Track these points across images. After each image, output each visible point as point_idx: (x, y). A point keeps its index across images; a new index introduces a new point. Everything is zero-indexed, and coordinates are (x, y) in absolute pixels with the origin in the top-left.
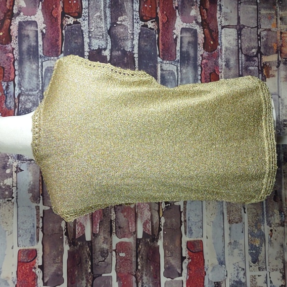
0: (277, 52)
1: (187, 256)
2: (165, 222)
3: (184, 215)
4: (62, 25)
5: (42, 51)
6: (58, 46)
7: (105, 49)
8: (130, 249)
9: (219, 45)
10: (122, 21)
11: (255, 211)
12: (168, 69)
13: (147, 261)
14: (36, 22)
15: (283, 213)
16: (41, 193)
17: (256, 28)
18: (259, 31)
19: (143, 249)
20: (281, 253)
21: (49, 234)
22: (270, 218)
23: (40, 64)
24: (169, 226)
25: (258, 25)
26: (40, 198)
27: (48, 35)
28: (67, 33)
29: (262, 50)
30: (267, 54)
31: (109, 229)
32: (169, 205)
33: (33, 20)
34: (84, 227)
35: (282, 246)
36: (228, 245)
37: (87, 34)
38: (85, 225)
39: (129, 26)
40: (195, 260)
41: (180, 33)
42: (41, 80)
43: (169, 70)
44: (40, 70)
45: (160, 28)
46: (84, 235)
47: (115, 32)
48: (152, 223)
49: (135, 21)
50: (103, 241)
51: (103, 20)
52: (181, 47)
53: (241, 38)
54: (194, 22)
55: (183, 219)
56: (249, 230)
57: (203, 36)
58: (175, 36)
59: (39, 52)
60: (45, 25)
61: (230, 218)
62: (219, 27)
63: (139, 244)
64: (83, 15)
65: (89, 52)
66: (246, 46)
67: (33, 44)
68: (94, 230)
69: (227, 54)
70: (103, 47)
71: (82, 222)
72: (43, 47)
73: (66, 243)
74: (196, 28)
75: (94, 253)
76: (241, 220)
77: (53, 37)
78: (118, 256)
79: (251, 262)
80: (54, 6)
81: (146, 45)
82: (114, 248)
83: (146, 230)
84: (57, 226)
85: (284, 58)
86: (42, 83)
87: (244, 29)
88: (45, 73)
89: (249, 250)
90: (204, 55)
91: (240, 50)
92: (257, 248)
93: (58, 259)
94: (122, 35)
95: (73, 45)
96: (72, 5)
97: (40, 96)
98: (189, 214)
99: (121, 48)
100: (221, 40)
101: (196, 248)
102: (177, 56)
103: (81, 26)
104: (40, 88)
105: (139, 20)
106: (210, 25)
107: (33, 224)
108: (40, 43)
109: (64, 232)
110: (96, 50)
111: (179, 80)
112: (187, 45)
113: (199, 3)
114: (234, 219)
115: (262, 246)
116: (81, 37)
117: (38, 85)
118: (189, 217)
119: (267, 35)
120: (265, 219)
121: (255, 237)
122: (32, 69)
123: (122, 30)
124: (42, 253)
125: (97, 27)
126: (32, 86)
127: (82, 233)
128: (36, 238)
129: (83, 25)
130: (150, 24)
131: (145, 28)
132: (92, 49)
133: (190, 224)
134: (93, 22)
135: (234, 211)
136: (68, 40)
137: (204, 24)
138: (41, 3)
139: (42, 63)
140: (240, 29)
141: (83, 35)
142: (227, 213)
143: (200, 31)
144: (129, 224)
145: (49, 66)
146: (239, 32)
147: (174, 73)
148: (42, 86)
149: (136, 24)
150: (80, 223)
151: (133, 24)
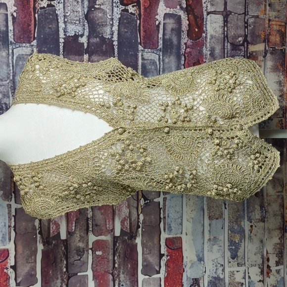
0: (264, 41)
1: (166, 253)
2: (144, 219)
3: (163, 211)
4: (35, 8)
5: (12, 37)
6: (30, 31)
7: (82, 36)
8: (107, 247)
9: (204, 33)
10: (100, 5)
11: (236, 207)
12: (150, 58)
13: (124, 259)
14: (5, 4)
15: (264, 209)
16: (13, 190)
17: (244, 15)
18: (246, 18)
19: (120, 246)
20: (260, 249)
21: (22, 233)
22: (250, 214)
23: (11, 51)
24: (148, 223)
25: (245, 12)
26: (12, 195)
27: (19, 19)
28: (40, 17)
29: (249, 39)
30: (254, 42)
31: (86, 227)
32: (148, 201)
33: (2, 2)
34: (59, 225)
35: (262, 241)
36: (207, 241)
37: (63, 19)
38: (60, 223)
39: (108, 11)
40: (174, 257)
41: (163, 19)
42: (11, 68)
43: (151, 60)
44: (10, 58)
45: (142, 13)
46: (59, 234)
47: (93, 17)
48: (130, 220)
49: (114, 5)
50: (79, 239)
51: (80, 4)
52: (164, 34)
53: (227, 25)
54: (178, 7)
55: (162, 216)
56: (229, 226)
57: (188, 22)
58: (157, 23)
59: (10, 38)
60: (16, 8)
61: (211, 215)
62: (205, 13)
63: (117, 242)
65: (64, 39)
66: (232, 33)
67: (3, 29)
68: (70, 228)
69: (212, 42)
70: (80, 33)
71: (57, 220)
72: (14, 32)
73: (40, 242)
74: (180, 14)
75: (70, 252)
76: (221, 216)
77: (25, 21)
78: (94, 255)
79: (230, 258)
81: (126, 32)
82: (90, 246)
83: (124, 228)
84: (30, 225)
85: (271, 48)
86: (13, 72)
87: (231, 15)
88: (16, 61)
89: (228, 246)
90: (188, 43)
91: (226, 39)
92: (237, 243)
93: (31, 258)
94: (100, 21)
95: (47, 30)
97: (11, 86)
98: (168, 210)
99: (100, 34)
100: (206, 27)
101: (175, 246)
102: (159, 44)
103: (56, 10)
104: (11, 78)
105: (119, 3)
106: (195, 10)
107: (5, 223)
108: (11, 27)
109: (38, 231)
110: (72, 36)
111: (161, 70)
112: (170, 33)
114: (214, 215)
115: (241, 242)
116: (56, 22)
117: (9, 74)
118: (168, 214)
119: (254, 23)
120: (246, 215)
121: (235, 233)
122: (2, 56)
123: (100, 15)
124: (14, 253)
125: (74, 11)
126: (2, 75)
127: (57, 232)
128: (7, 237)
129: (57, 9)
130: (131, 9)
131: (126, 13)
132: (68, 35)
133: (169, 220)
134: (69, 5)
135: (215, 207)
136: (42, 25)
137: (189, 10)
139: (13, 51)
140: (226, 15)
141: (58, 19)
142: (208, 209)
143: (184, 17)
144: (106, 221)
145: (21, 53)
146: (225, 19)
147: (156, 63)
148: (13, 75)
149: (116, 8)
150: (55, 221)
151: (113, 8)
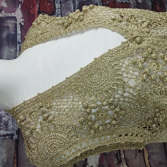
5: (20, 38)
14: (15, 17)
23: (18, 48)
27: (26, 27)
33: (13, 16)
59: (18, 39)
60: (23, 20)
64: (56, 13)
67: (12, 33)
72: (21, 36)
80: (31, 7)
96: (47, 6)
108: (19, 32)
113: (151, 7)
122: (11, 52)
138: (20, 4)
139: (20, 48)
